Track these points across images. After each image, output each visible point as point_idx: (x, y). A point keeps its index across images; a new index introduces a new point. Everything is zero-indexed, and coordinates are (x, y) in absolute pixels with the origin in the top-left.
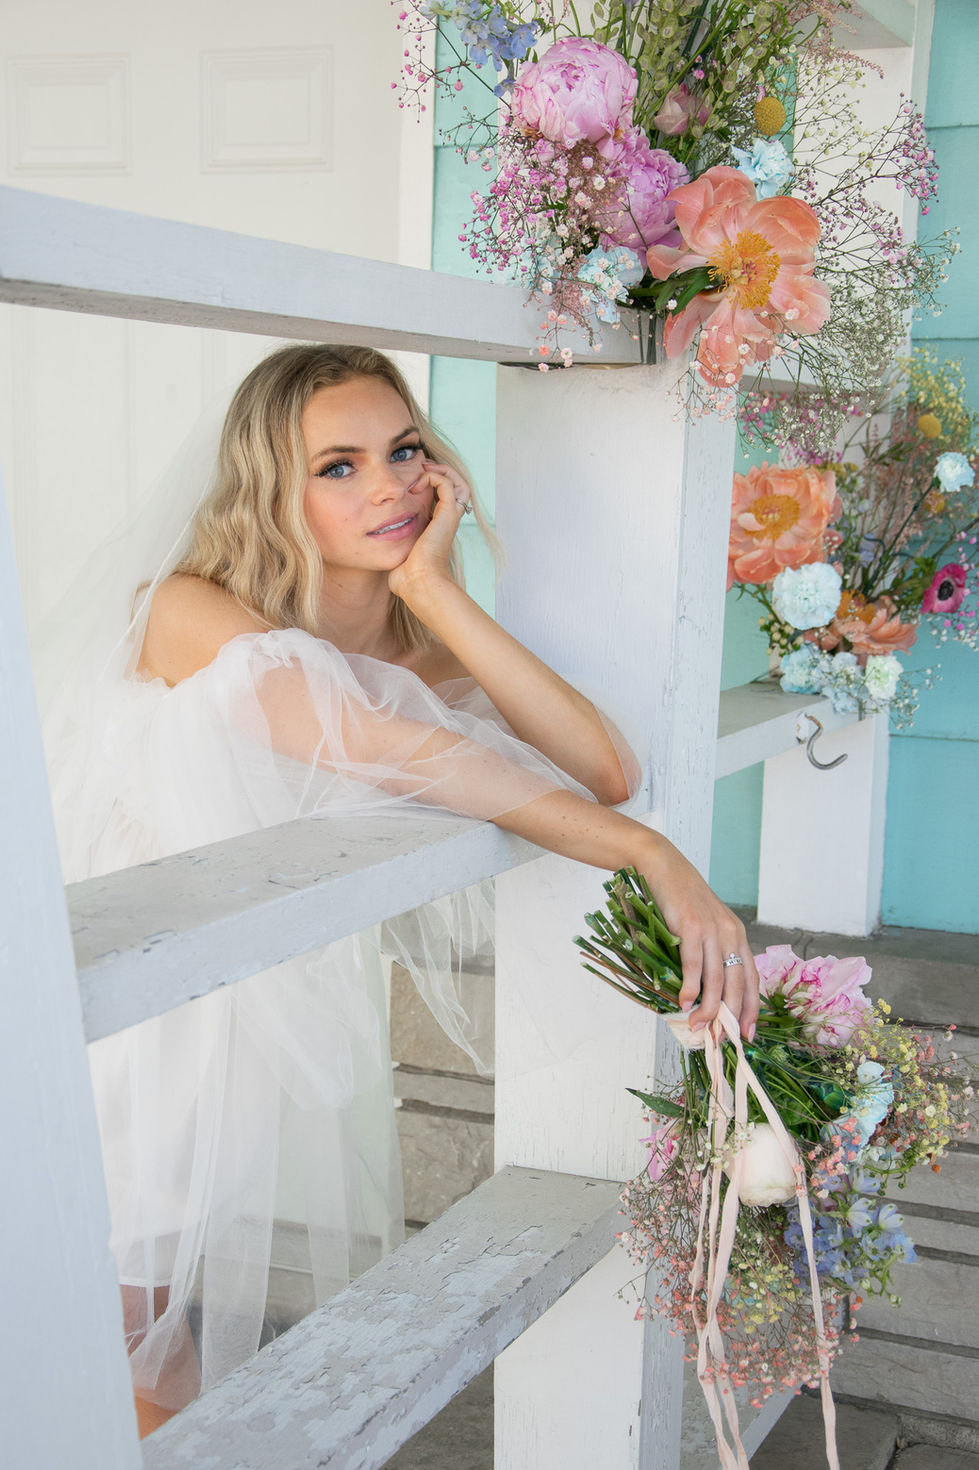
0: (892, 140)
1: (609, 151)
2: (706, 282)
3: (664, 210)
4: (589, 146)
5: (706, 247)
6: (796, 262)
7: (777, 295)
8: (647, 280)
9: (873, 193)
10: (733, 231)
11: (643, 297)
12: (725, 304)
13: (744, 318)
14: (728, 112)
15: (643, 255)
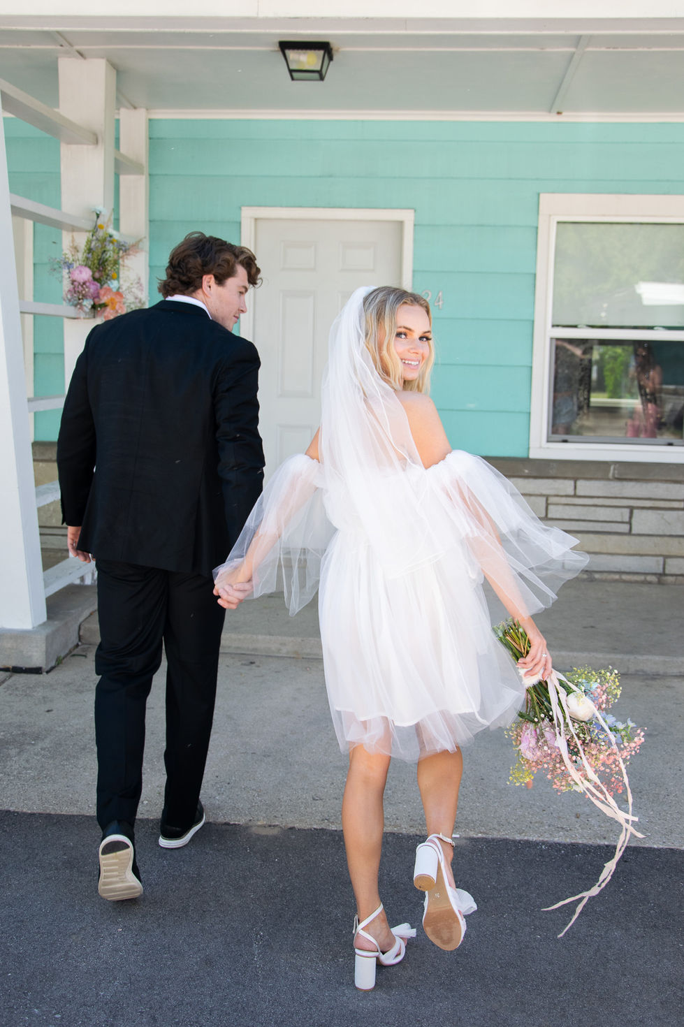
0: (136, 281)
1: (88, 284)
2: (104, 306)
3: (96, 292)
4: (84, 283)
5: (104, 300)
6: (120, 302)
7: (117, 307)
8: (94, 304)
9: (133, 290)
10: (109, 297)
11: (94, 307)
12: (108, 309)
13: (112, 311)
14: (108, 275)
15: (93, 300)
